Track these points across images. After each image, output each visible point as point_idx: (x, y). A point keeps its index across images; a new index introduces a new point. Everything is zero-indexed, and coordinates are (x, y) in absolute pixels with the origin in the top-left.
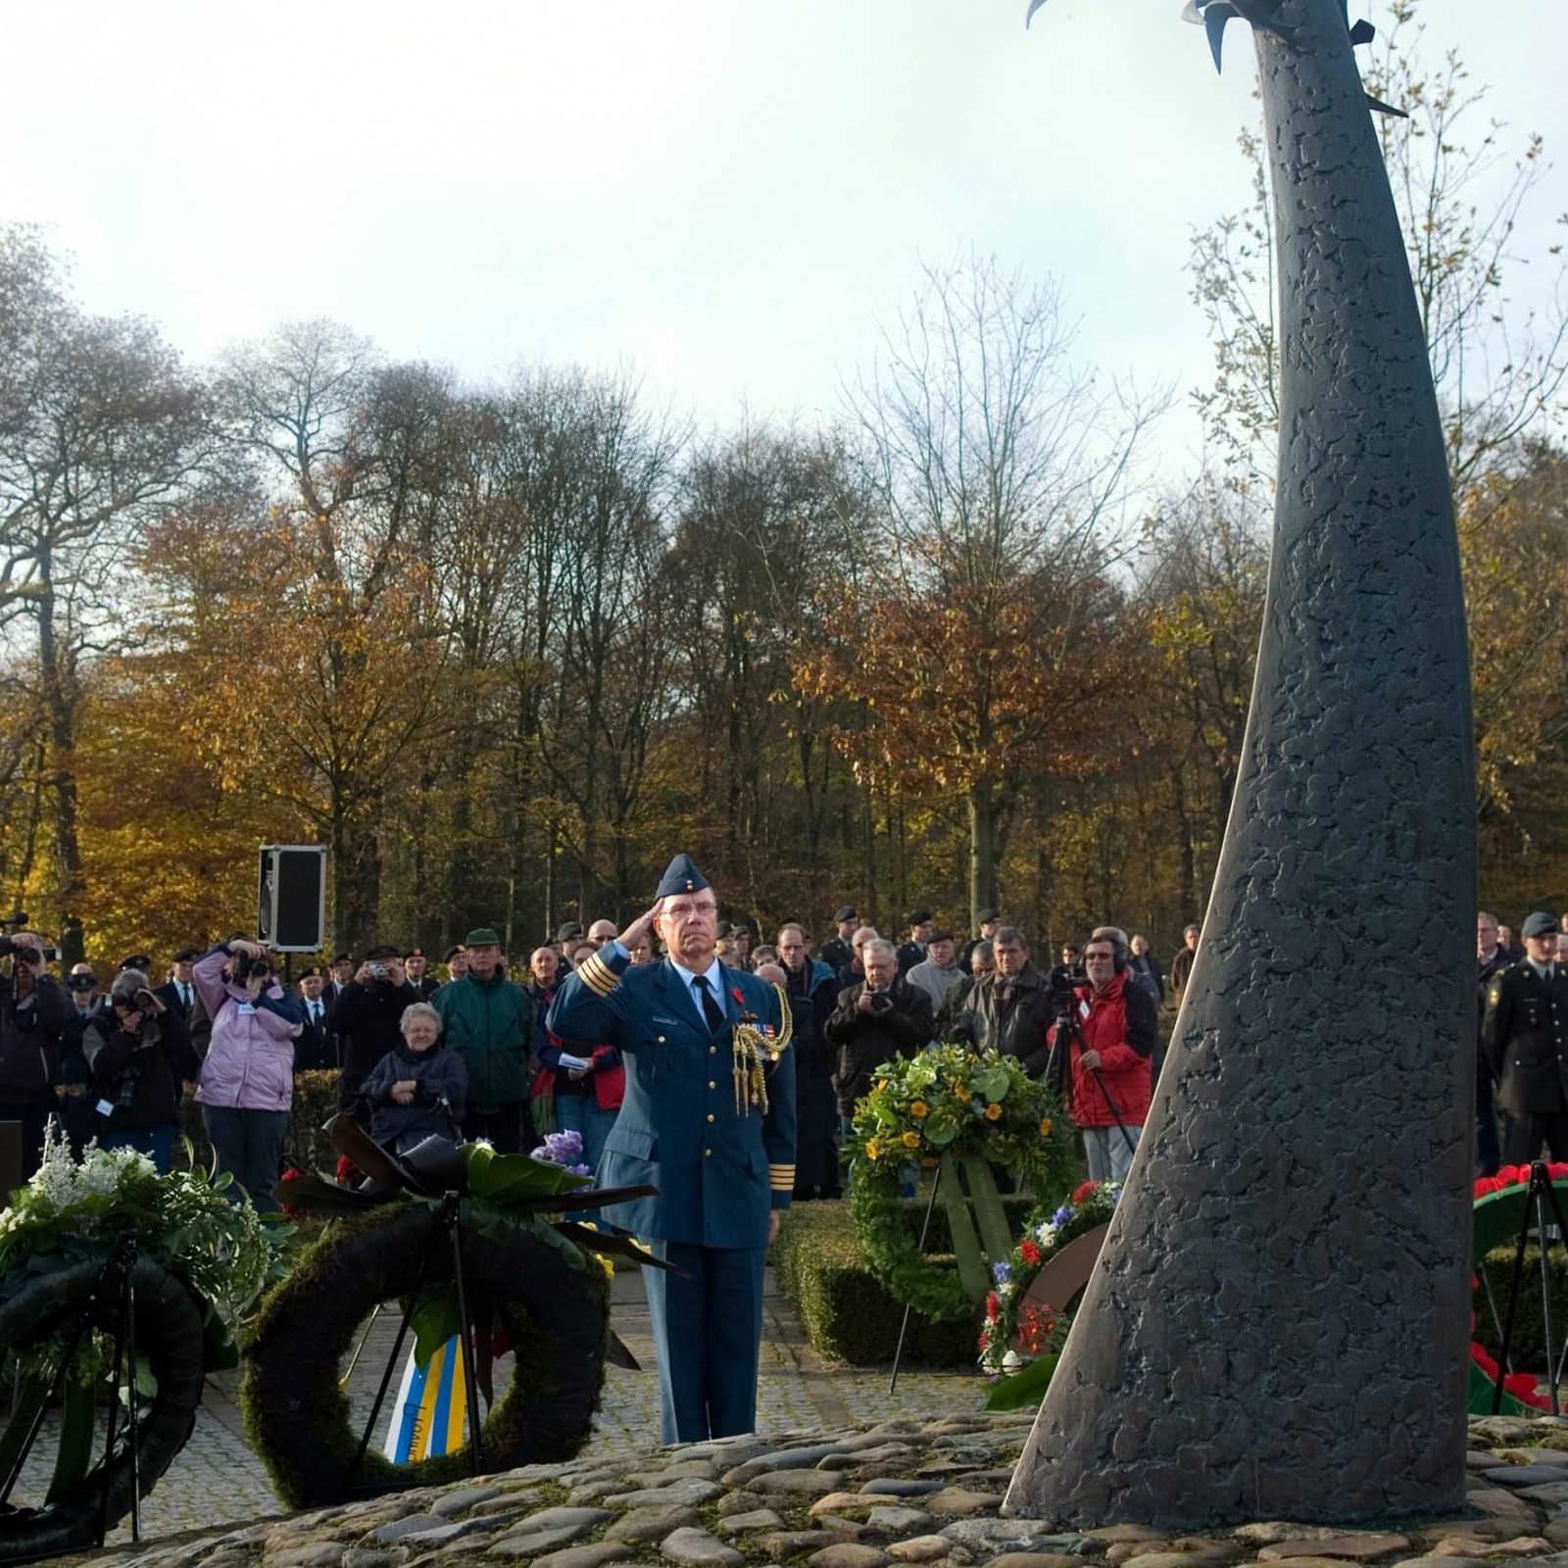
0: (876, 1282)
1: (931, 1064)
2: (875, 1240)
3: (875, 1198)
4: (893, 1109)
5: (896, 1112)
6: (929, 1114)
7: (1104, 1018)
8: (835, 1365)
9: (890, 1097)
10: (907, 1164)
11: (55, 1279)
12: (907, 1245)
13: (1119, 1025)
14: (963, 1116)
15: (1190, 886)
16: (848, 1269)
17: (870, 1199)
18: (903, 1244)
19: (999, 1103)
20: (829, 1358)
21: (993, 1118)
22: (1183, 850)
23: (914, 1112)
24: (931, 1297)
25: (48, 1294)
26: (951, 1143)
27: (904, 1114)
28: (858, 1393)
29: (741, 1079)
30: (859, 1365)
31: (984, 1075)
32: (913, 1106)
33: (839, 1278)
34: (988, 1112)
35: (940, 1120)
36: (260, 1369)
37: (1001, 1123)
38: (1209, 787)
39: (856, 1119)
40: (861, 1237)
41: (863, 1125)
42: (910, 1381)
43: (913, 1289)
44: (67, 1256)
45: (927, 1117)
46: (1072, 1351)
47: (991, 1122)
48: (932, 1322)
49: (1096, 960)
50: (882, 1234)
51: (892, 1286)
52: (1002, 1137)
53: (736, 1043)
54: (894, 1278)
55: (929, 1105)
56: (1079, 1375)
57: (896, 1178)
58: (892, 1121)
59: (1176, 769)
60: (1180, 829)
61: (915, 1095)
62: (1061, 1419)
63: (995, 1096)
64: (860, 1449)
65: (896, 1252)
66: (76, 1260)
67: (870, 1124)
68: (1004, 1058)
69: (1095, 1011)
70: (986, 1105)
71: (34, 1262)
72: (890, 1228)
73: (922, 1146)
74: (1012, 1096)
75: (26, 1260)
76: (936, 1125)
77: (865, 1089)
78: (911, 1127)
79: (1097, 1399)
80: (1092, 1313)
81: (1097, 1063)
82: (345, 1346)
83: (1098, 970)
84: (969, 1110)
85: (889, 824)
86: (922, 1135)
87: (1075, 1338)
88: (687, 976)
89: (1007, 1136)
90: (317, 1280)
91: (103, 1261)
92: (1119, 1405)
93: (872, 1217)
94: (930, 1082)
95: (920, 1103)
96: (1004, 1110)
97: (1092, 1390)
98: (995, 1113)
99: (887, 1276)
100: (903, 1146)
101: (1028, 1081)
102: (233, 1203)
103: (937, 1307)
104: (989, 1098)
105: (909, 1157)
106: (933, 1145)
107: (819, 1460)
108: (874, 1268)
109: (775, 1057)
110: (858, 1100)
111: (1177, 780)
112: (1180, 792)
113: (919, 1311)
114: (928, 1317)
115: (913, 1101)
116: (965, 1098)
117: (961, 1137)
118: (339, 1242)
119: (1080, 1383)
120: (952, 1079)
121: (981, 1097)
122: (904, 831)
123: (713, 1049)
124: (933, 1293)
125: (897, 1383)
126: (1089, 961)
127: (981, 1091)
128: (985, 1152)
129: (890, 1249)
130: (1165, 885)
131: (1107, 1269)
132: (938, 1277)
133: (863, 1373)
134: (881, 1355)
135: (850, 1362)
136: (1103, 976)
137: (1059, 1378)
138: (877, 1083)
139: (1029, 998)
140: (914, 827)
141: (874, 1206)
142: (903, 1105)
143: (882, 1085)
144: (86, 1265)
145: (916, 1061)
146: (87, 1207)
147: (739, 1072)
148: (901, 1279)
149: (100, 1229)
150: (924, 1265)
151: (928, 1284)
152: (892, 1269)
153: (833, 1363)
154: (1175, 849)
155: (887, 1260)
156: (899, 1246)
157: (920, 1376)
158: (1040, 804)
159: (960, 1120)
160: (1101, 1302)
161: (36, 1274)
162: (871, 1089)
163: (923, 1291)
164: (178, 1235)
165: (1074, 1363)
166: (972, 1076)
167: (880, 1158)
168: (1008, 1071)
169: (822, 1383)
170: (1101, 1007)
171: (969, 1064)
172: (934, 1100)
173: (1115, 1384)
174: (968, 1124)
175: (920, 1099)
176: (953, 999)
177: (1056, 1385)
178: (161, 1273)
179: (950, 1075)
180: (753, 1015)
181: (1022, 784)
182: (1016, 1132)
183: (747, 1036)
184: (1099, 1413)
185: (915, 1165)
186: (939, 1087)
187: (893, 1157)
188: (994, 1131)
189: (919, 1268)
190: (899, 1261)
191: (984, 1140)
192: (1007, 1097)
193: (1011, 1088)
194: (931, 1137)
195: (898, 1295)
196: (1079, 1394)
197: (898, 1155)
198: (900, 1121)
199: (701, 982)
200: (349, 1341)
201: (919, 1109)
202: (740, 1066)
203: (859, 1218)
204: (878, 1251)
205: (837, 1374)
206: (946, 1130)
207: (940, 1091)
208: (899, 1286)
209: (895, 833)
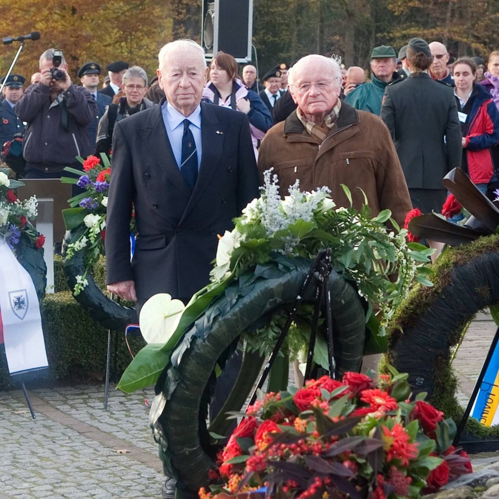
11: (274, 283)
25: (269, 293)
36: (395, 354)
44: (280, 266)
66: (288, 270)
71: (259, 270)
75: (253, 268)
82: (455, 339)
90: (440, 291)
91: (306, 271)
102: (388, 232)
118: (456, 264)
144: (294, 273)
146: (291, 231)
149: (299, 248)
161: (261, 278)
164: (349, 254)
178: (342, 281)
200: (460, 336)
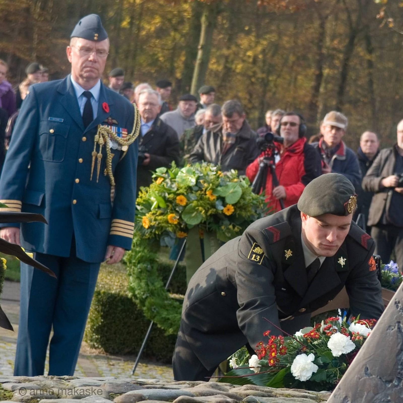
0: (134, 304)
1: (194, 173)
2: (139, 278)
3: (143, 251)
4: (164, 198)
5: (167, 200)
6: (187, 205)
7: (289, 164)
8: (95, 352)
9: (163, 190)
10: (167, 233)
12: (158, 284)
13: (298, 172)
14: (209, 209)
15: (317, 96)
16: (115, 294)
17: (139, 252)
18: (156, 284)
19: (233, 205)
20: (93, 347)
21: (228, 213)
22: (317, 72)
23: (178, 202)
24: (168, 319)
26: (198, 225)
27: (171, 202)
28: (111, 370)
29: (96, 159)
30: (112, 354)
31: (227, 186)
32: (178, 198)
33: (108, 298)
34: (225, 209)
35: (194, 209)
37: (231, 218)
38: (340, 35)
39: (138, 200)
40: (130, 275)
41: (143, 205)
42: (144, 368)
43: (158, 312)
45: (185, 207)
46: (364, 354)
47: (226, 216)
48: (166, 334)
49: (288, 126)
50: (144, 275)
51: (145, 308)
52: (231, 227)
53: (97, 136)
54: (147, 303)
55: (188, 199)
56: (367, 369)
57: (159, 242)
58: (162, 205)
59: (323, 20)
60: (317, 57)
61: (181, 191)
62: (350, 394)
63: (231, 200)
64: (197, 396)
65: (151, 287)
67: (148, 205)
68: (241, 177)
69: (284, 159)
70: (224, 205)
72: (150, 273)
73: (179, 224)
74: (242, 202)
76: (190, 213)
77: (147, 182)
78: (174, 210)
79: (376, 386)
80: (382, 333)
81: (283, 194)
83: (288, 133)
84: (213, 206)
85: (131, 23)
86: (180, 218)
87: (368, 346)
88: (79, 91)
89: (234, 227)
92: (389, 392)
93: (139, 263)
94: (191, 185)
95: (182, 197)
96: (235, 209)
97: (374, 379)
98: (229, 211)
99: (143, 302)
100: (167, 222)
101: (253, 194)
103: (171, 325)
104: (227, 201)
105: (170, 229)
106: (186, 224)
107: (175, 398)
108: (135, 295)
109: (125, 148)
110: (142, 188)
111: (322, 26)
112: (322, 35)
113: (159, 326)
114: (164, 331)
115: (179, 195)
116: (212, 198)
117: (205, 223)
119: (366, 374)
120: (206, 185)
121: (222, 199)
122: (140, 29)
123: (84, 139)
124: (170, 317)
125: (137, 369)
126: (283, 127)
127: (223, 195)
128: (218, 235)
129: (147, 285)
130: (302, 92)
131: (397, 307)
132: (175, 307)
133: (114, 359)
134: (127, 350)
135: (106, 351)
136: (291, 137)
137: (353, 369)
138: (156, 179)
139: (244, 145)
140: (147, 26)
141: (142, 257)
142: (172, 196)
143: (159, 181)
145: (184, 170)
147: (97, 155)
148: (152, 304)
150: (167, 298)
151: (167, 310)
152: (146, 298)
153: (94, 350)
154: (312, 71)
155: (144, 292)
156: (153, 284)
157: (151, 367)
158: (232, 26)
159: (206, 212)
160: (390, 326)
162: (152, 182)
163: (164, 314)
165: (364, 362)
166: (219, 185)
167: (150, 227)
168: (242, 186)
169: (88, 361)
170: (289, 157)
171: (218, 177)
172: (193, 196)
173: (389, 379)
174: (211, 215)
175: (183, 194)
176: (188, 137)
177: (350, 373)
179: (204, 182)
180: (114, 121)
181: (223, 11)
182: (240, 225)
183: (105, 134)
184: (376, 394)
185: (172, 235)
186: (196, 188)
187: (159, 228)
188: (227, 222)
189: (164, 300)
190: (152, 293)
191: (220, 226)
192: (238, 202)
193: (243, 197)
194: (186, 219)
195: (147, 315)
196: (365, 380)
197: (162, 227)
198: (168, 206)
199: (87, 94)
201: (182, 200)
202: (98, 151)
203: (130, 262)
204: (139, 285)
205: (97, 357)
206: (196, 216)
207: (197, 191)
208: (149, 309)
209: (135, 30)
